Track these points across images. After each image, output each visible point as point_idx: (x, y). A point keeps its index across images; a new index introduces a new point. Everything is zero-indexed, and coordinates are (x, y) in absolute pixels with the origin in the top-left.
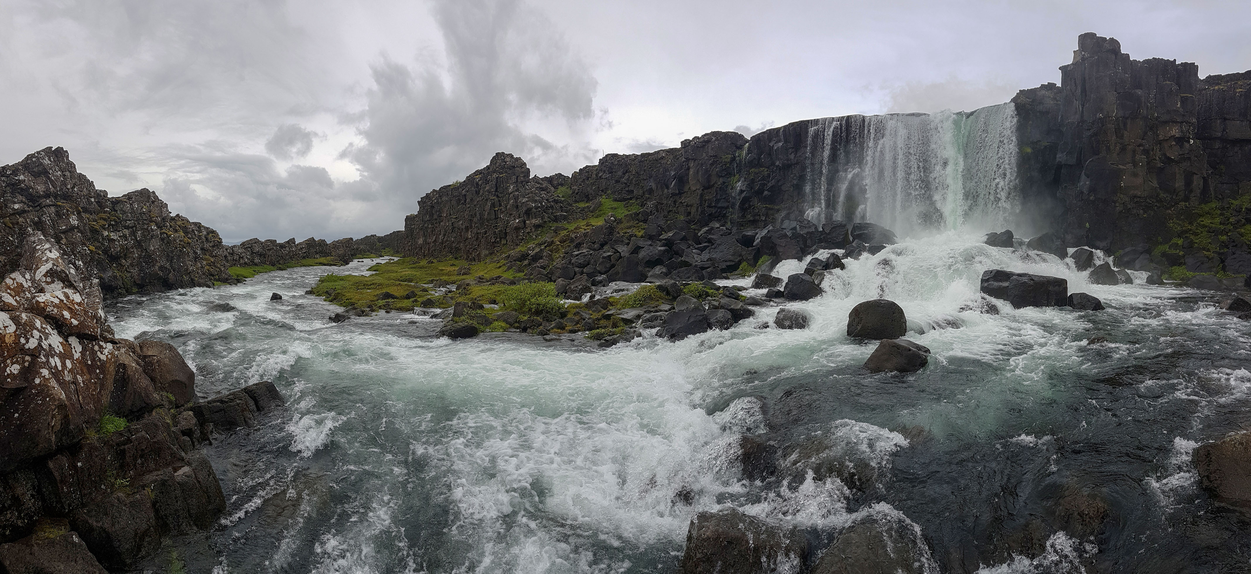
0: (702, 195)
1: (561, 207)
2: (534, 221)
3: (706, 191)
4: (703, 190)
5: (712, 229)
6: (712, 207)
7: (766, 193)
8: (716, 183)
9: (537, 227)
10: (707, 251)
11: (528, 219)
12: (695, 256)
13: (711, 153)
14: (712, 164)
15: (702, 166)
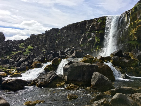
1: (15, 48)
2: (4, 51)
3: (50, 44)
6: (52, 48)
8: (53, 41)
9: (5, 53)
11: (2, 51)
13: (52, 34)
14: (52, 37)
15: (49, 37)
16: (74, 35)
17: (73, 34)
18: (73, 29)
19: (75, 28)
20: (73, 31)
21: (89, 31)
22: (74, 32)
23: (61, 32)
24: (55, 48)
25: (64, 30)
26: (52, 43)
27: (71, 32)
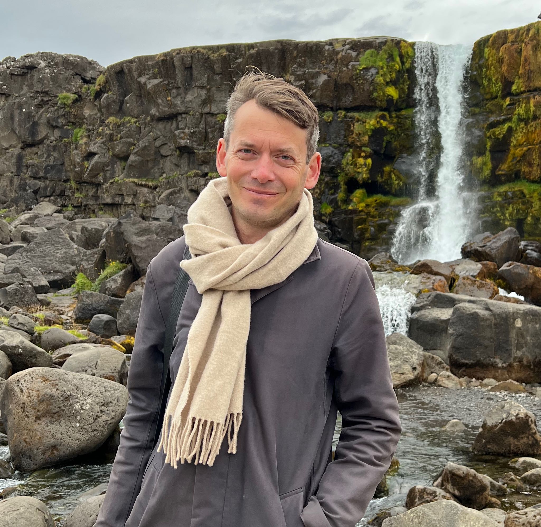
0: (20, 158)
3: (28, 150)
4: (22, 148)
5: (37, 216)
6: (40, 178)
7: (132, 158)
8: (46, 137)
10: (16, 255)
13: (38, 87)
14: (39, 106)
15: (20, 106)
17: (207, 110)
18: (204, 80)
19: (217, 78)
23: (115, 89)
24: (67, 181)
25: (140, 75)
26: (42, 148)
27: (189, 97)
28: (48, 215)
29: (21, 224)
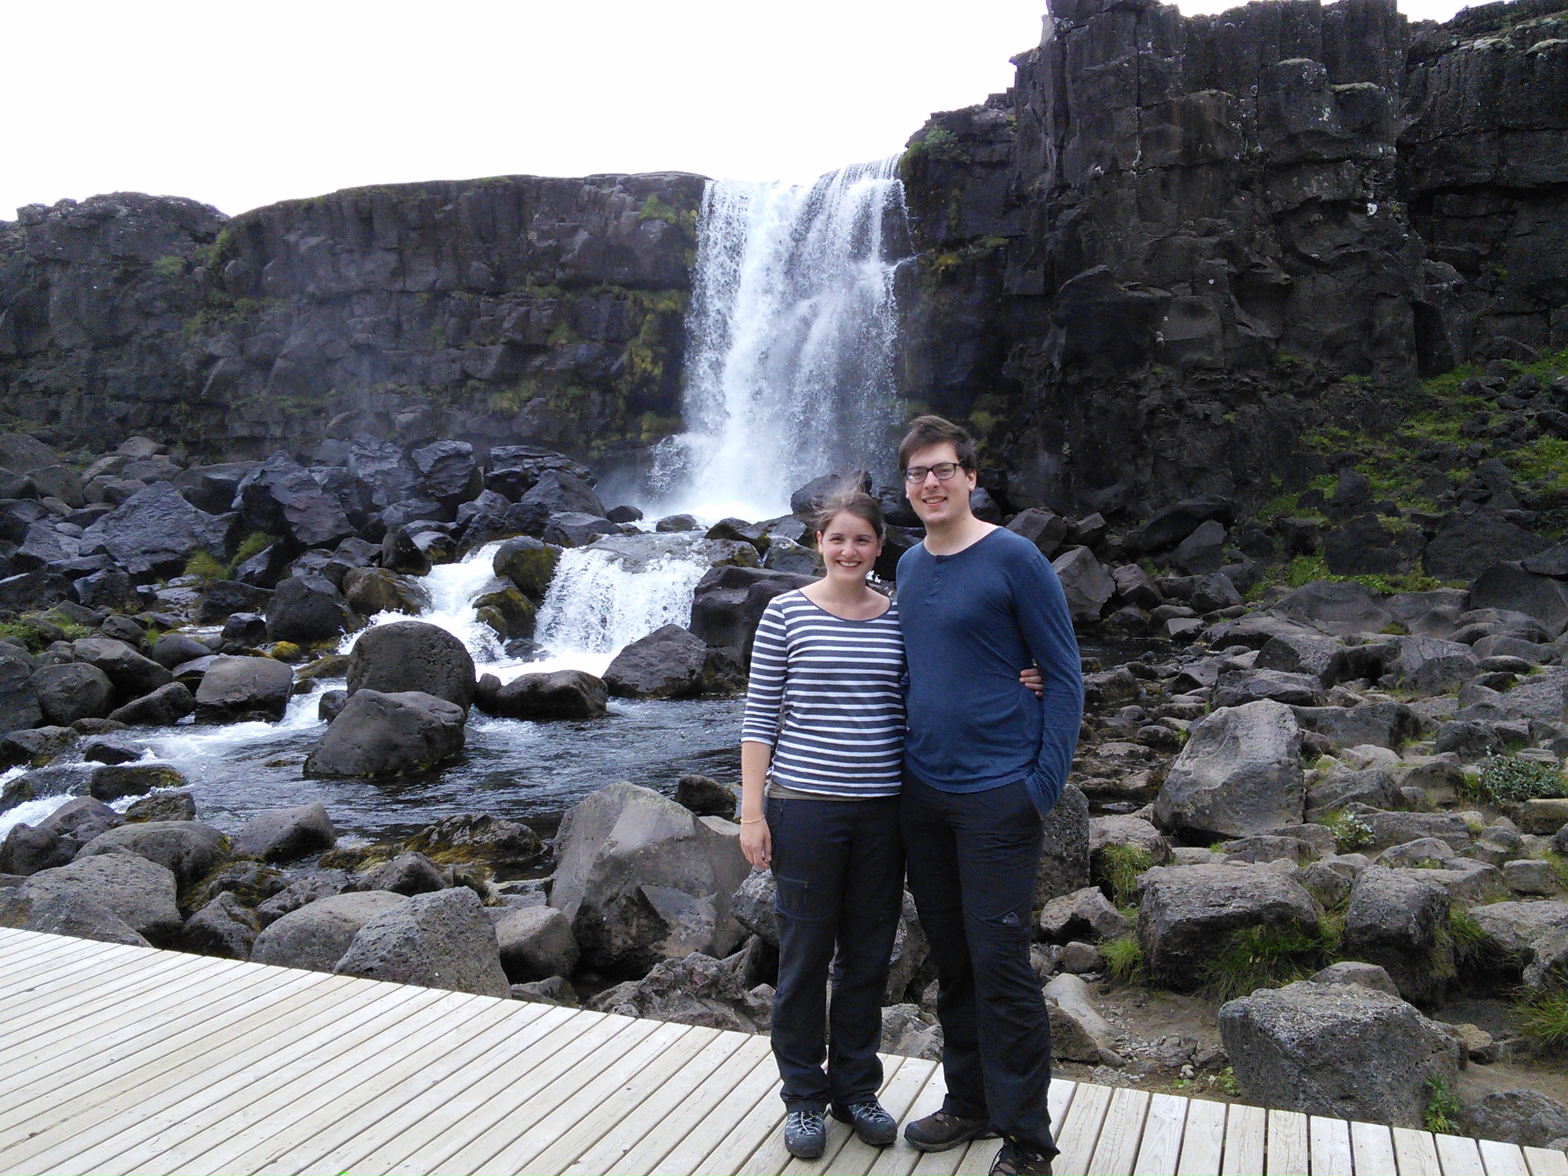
0: (93, 364)
3: (105, 354)
4: (95, 349)
5: (125, 461)
6: (127, 398)
7: (279, 363)
8: (136, 331)
10: (98, 526)
12: (64, 540)
13: (118, 250)
15: (88, 282)
16: (402, 292)
18: (392, 239)
19: (413, 235)
20: (392, 259)
21: (566, 285)
22: (401, 271)
26: (130, 349)
28: (145, 458)
29: (100, 474)
